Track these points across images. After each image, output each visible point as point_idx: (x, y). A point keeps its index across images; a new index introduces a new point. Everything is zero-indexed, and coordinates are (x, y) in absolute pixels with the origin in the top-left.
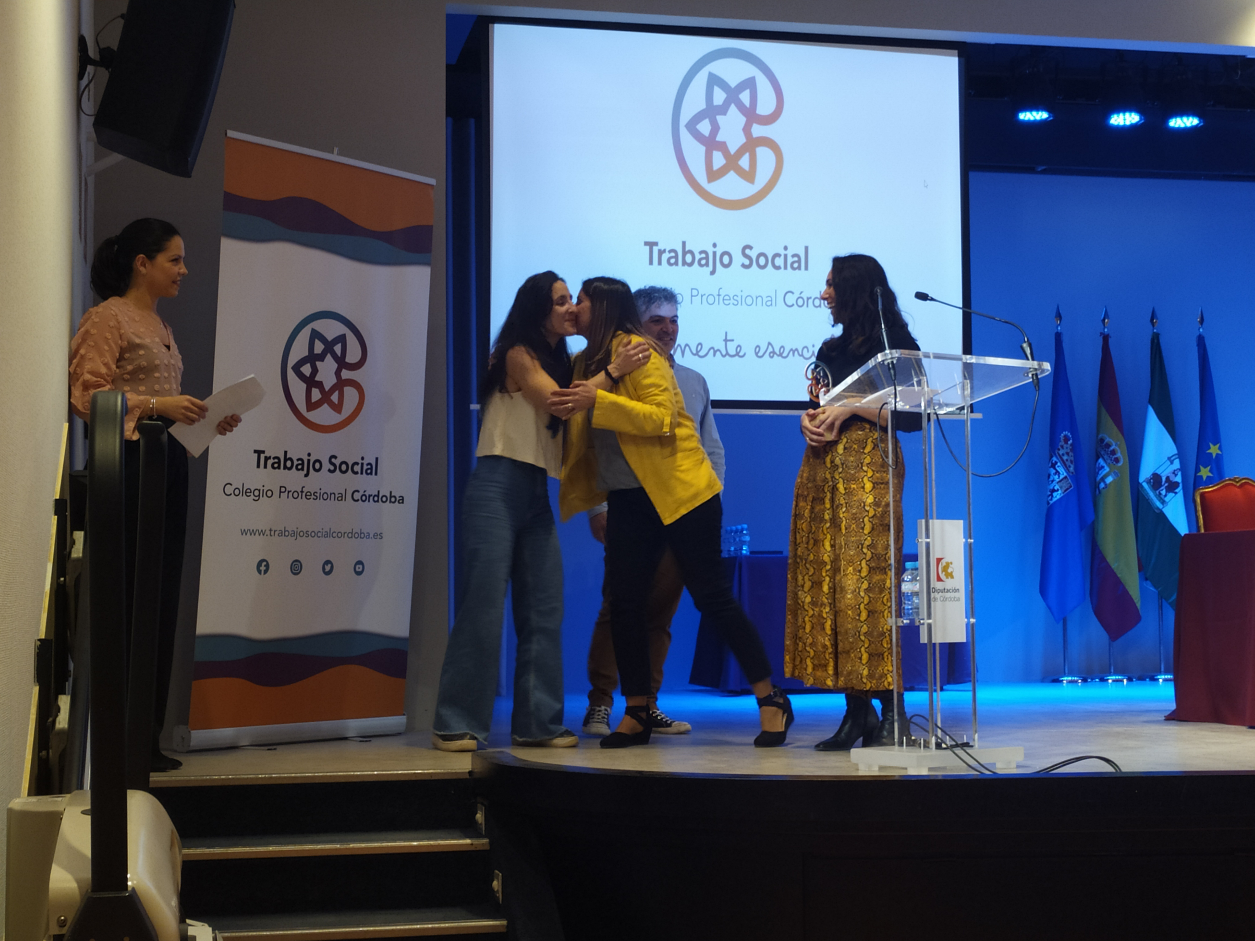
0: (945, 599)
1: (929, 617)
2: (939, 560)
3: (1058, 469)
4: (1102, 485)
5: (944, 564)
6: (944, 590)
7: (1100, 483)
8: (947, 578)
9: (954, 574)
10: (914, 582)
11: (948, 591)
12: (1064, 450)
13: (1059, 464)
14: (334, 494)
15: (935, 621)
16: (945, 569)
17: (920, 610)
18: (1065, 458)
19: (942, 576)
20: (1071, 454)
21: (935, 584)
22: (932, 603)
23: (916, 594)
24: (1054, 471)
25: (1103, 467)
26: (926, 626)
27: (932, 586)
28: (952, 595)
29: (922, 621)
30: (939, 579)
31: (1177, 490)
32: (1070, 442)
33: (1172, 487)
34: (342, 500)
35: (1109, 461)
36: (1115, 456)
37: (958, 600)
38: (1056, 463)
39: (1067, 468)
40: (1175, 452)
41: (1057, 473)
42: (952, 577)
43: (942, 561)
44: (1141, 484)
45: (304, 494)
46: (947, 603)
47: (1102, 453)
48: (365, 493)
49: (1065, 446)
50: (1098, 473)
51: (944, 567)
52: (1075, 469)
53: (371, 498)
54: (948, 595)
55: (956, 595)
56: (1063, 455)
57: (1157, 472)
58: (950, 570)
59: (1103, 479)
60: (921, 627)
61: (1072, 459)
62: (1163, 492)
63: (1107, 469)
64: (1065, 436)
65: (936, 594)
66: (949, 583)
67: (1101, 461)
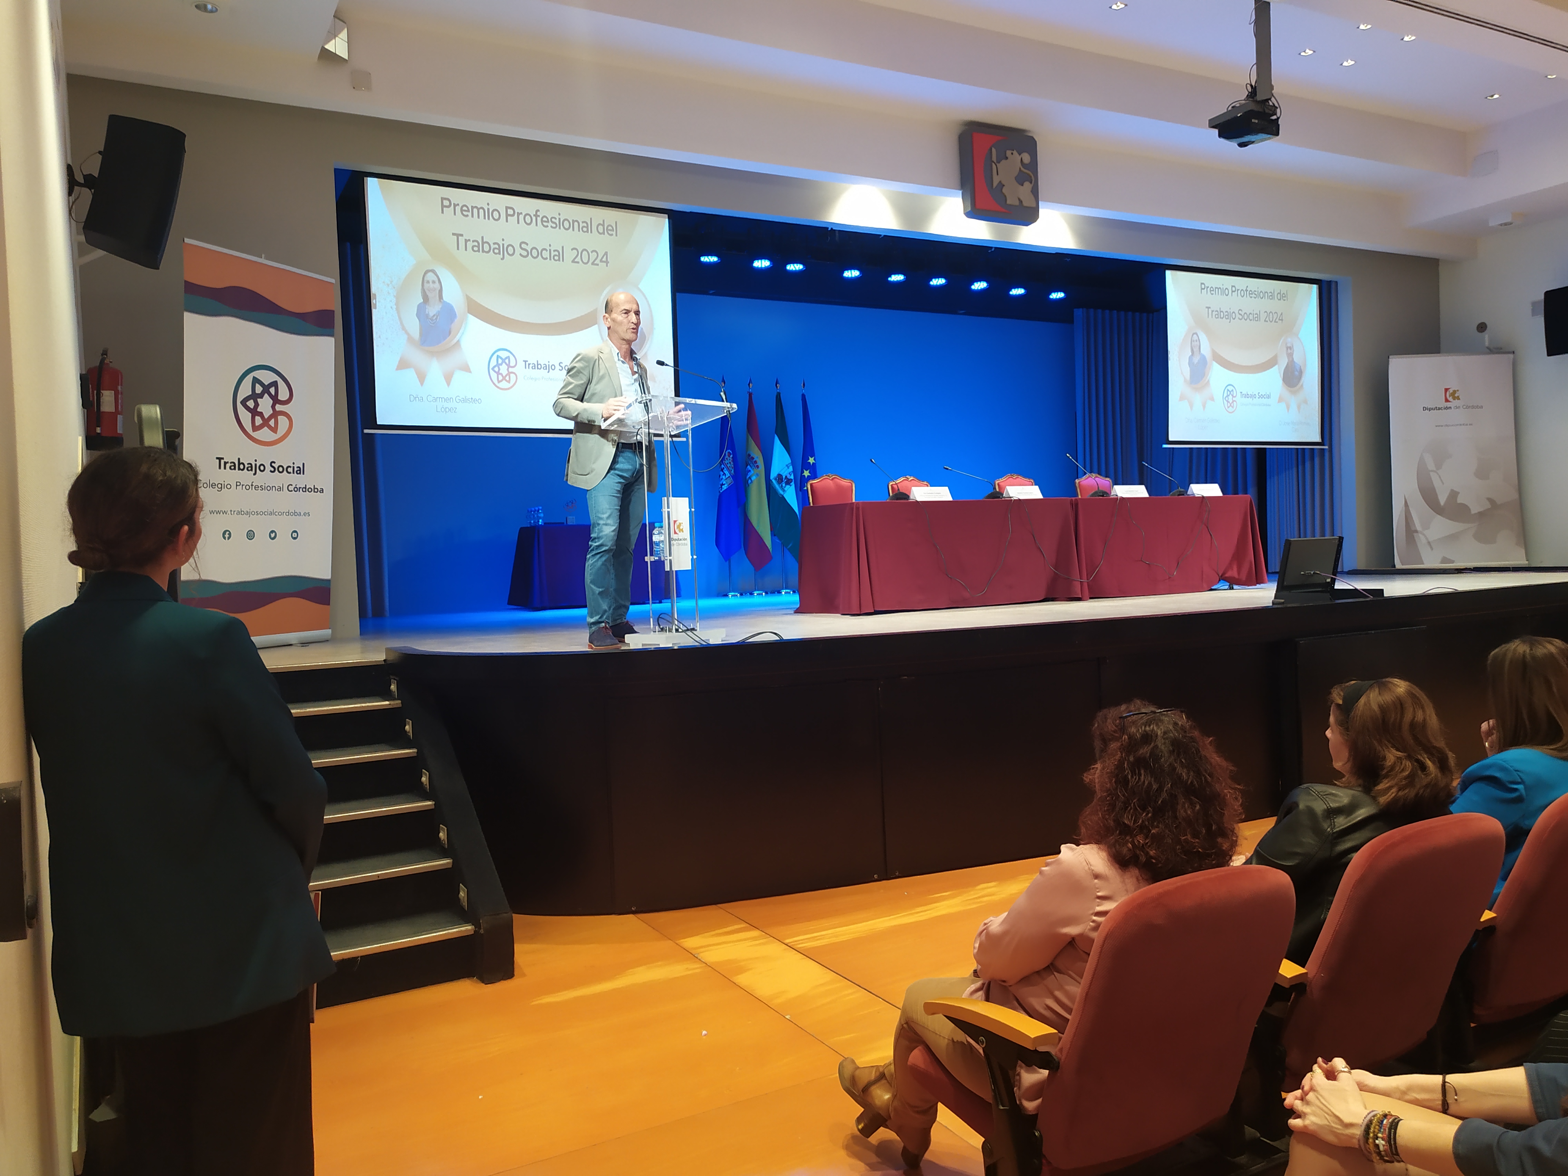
0: (679, 544)
1: (670, 555)
2: (675, 522)
3: (725, 472)
4: (750, 481)
5: (678, 524)
6: (678, 540)
7: (748, 480)
8: (680, 532)
9: (684, 530)
10: (661, 535)
11: (681, 540)
12: (729, 460)
13: (725, 469)
14: (275, 487)
15: (673, 558)
16: (679, 527)
17: (665, 552)
18: (729, 465)
19: (677, 531)
20: (732, 463)
21: (673, 536)
22: (672, 547)
23: (663, 541)
24: (723, 473)
25: (750, 471)
26: (668, 561)
27: (672, 537)
28: (683, 542)
29: (666, 558)
30: (675, 533)
31: (791, 484)
32: (731, 456)
33: (788, 482)
34: (280, 490)
35: (753, 467)
36: (757, 464)
37: (687, 545)
38: (724, 468)
39: (730, 472)
40: (790, 462)
41: (724, 474)
42: (683, 531)
43: (677, 522)
44: (771, 480)
45: (253, 487)
46: (680, 546)
47: (750, 462)
48: (297, 486)
49: (728, 458)
50: (747, 474)
51: (678, 526)
52: (734, 472)
53: (301, 489)
54: (680, 542)
55: (685, 542)
56: (728, 463)
57: (780, 473)
58: (681, 528)
59: (750, 478)
60: (665, 561)
61: (733, 466)
62: (784, 485)
63: (752, 472)
64: (729, 452)
65: (674, 541)
66: (681, 535)
67: (749, 467)
